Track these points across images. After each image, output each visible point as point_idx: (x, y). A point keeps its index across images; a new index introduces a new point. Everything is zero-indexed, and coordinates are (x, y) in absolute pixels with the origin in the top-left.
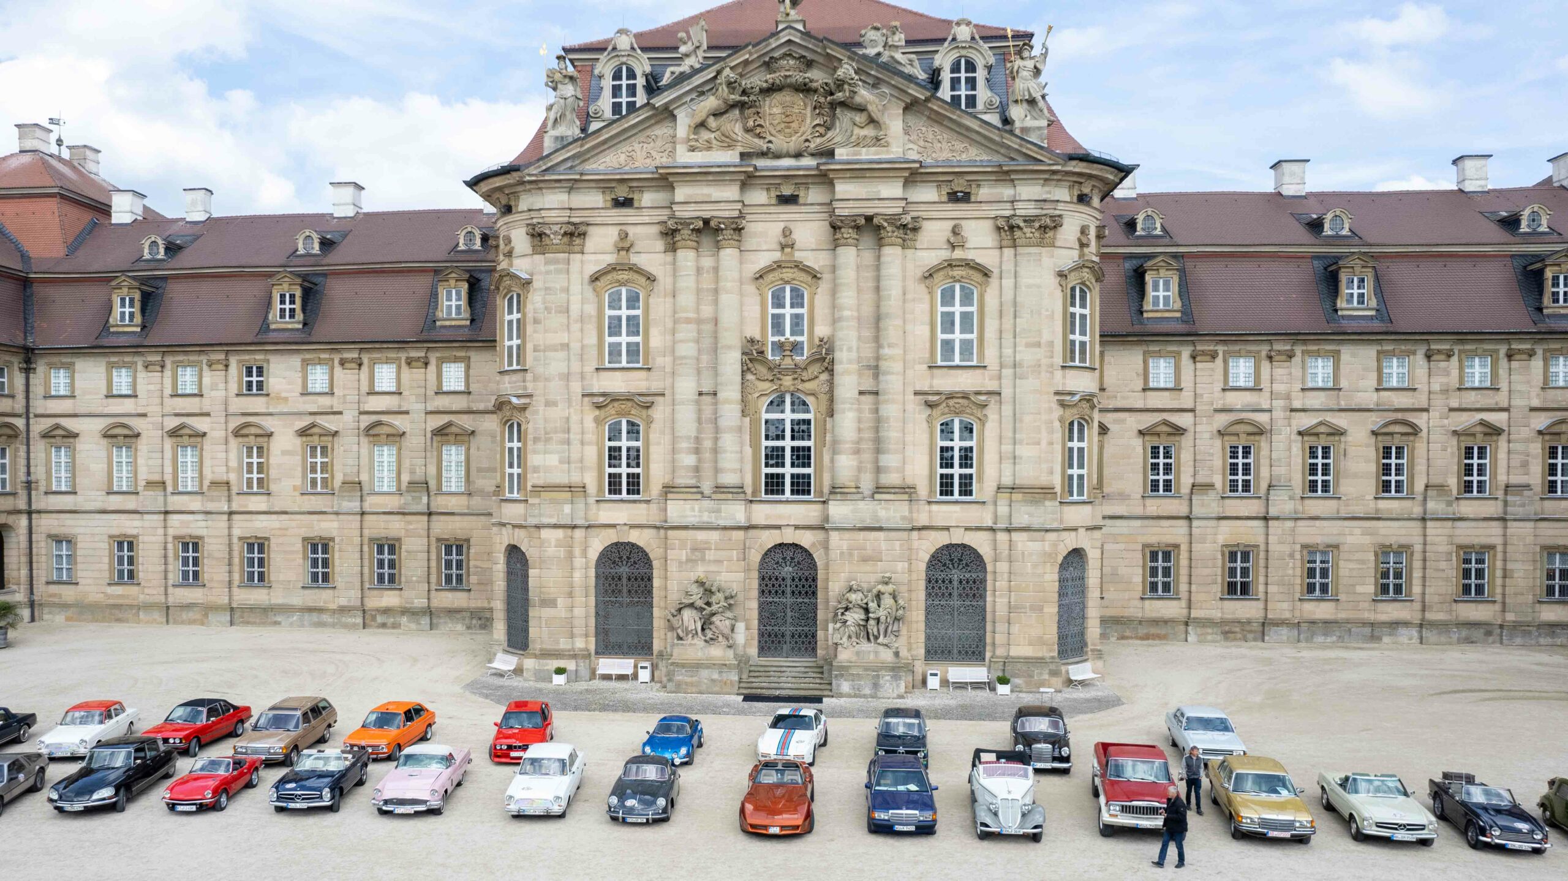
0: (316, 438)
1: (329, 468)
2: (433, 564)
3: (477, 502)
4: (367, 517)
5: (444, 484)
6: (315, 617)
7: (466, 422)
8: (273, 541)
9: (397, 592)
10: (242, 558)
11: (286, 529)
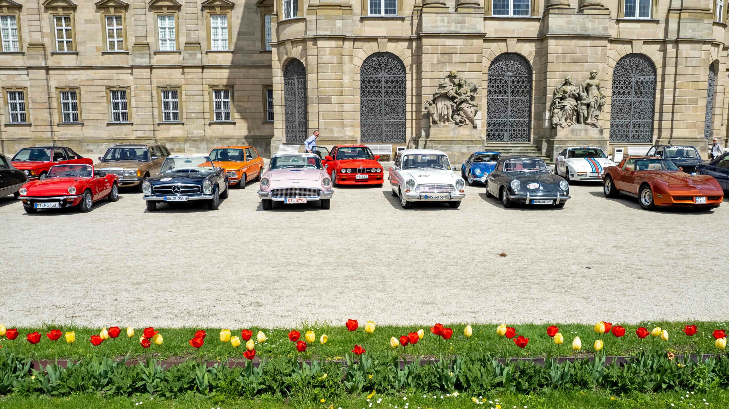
0: (112, 10)
1: (123, 34)
4: (155, 71)
5: (213, 45)
8: (82, 89)
9: (181, 126)
10: (59, 103)
11: (92, 80)
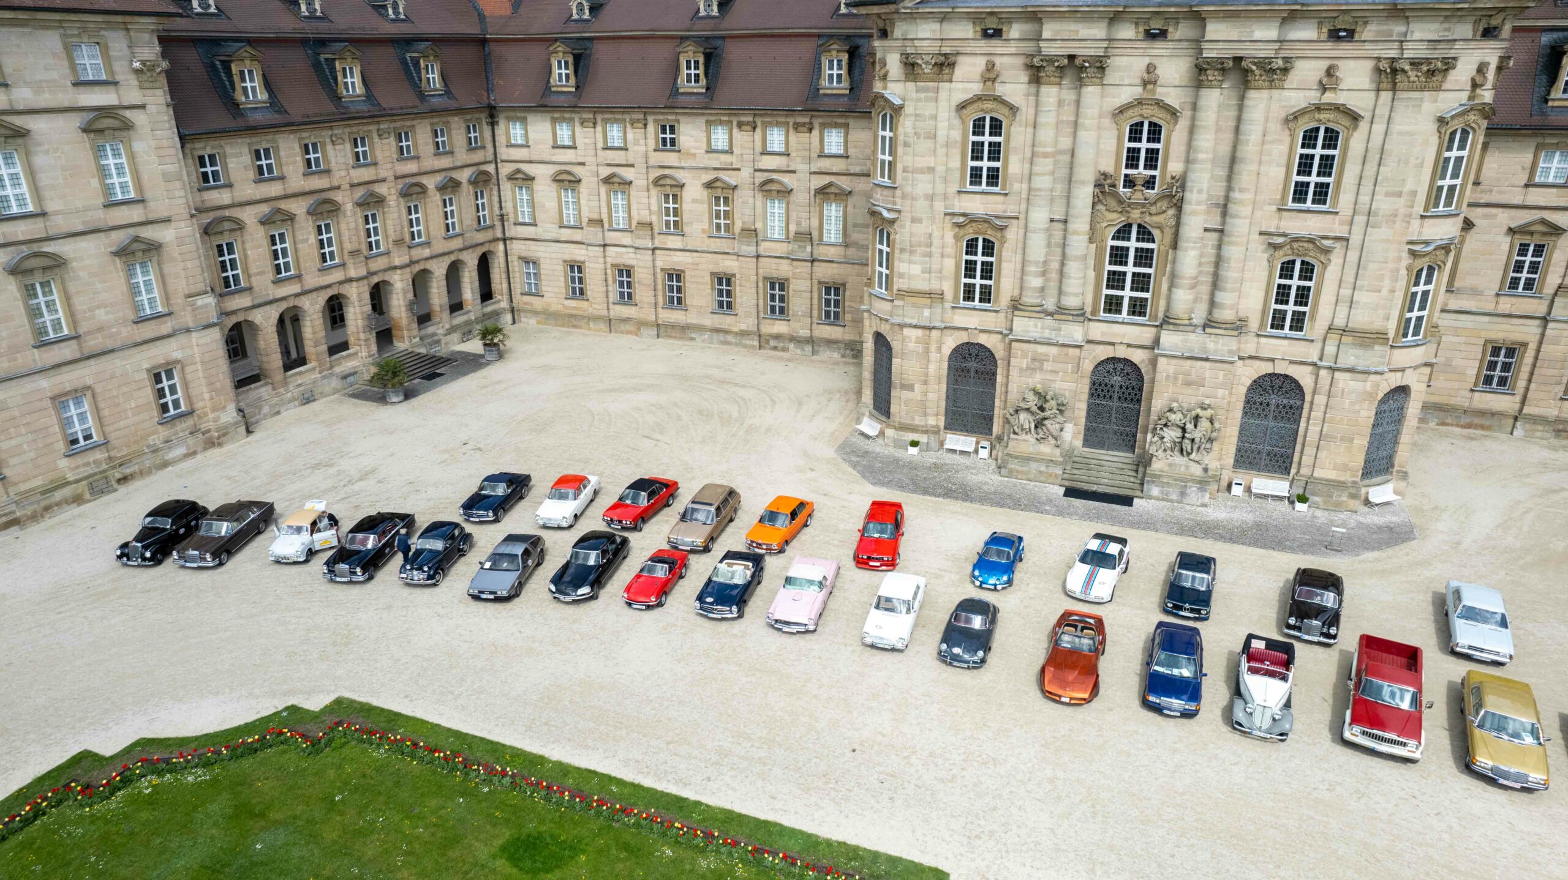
0: (719, 190)
1: (730, 216)
2: (815, 301)
3: (851, 252)
4: (761, 259)
5: (825, 235)
6: (721, 337)
7: (844, 183)
8: (687, 273)
9: (786, 322)
10: (664, 285)
11: (697, 264)
